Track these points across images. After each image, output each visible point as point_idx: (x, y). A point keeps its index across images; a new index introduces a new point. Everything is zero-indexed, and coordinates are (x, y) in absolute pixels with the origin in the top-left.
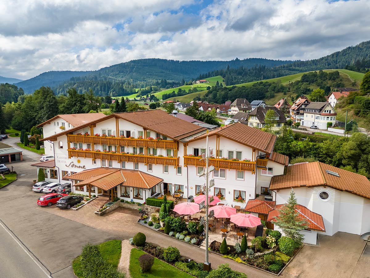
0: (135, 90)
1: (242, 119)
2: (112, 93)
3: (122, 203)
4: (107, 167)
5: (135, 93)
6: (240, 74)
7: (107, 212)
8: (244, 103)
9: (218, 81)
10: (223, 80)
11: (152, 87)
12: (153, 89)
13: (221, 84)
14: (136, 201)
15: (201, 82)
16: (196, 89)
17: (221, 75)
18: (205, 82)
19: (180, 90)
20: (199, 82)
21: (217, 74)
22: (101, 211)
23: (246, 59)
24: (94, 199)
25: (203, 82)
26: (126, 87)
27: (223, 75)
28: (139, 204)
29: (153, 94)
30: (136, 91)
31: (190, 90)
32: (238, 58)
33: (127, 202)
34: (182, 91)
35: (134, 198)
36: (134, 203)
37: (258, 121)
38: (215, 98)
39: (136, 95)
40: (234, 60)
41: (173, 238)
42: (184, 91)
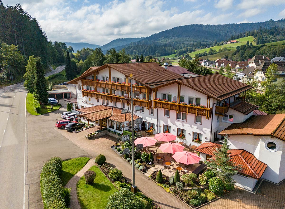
0: (174, 50)
1: (250, 73)
2: (157, 53)
3: (108, 132)
4: (106, 105)
5: (175, 53)
6: (272, 33)
7: (95, 137)
8: (263, 59)
9: (248, 41)
10: (254, 40)
11: (188, 48)
12: (189, 50)
13: (251, 43)
14: (118, 131)
15: (232, 42)
16: (226, 49)
17: (253, 35)
18: (235, 42)
19: (211, 50)
20: (230, 42)
21: (248, 35)
22: (90, 135)
23: (281, 19)
24: (91, 127)
25: (234, 42)
26: (167, 49)
27: (254, 35)
28: (119, 134)
29: (188, 54)
30: (175, 52)
31: (220, 50)
32: (273, 19)
33: (112, 132)
34: (213, 50)
35: (117, 129)
36: (116, 133)
37: (263, 75)
38: (242, 56)
39: (175, 55)
40: (269, 21)
41: (128, 163)
42: (215, 51)
